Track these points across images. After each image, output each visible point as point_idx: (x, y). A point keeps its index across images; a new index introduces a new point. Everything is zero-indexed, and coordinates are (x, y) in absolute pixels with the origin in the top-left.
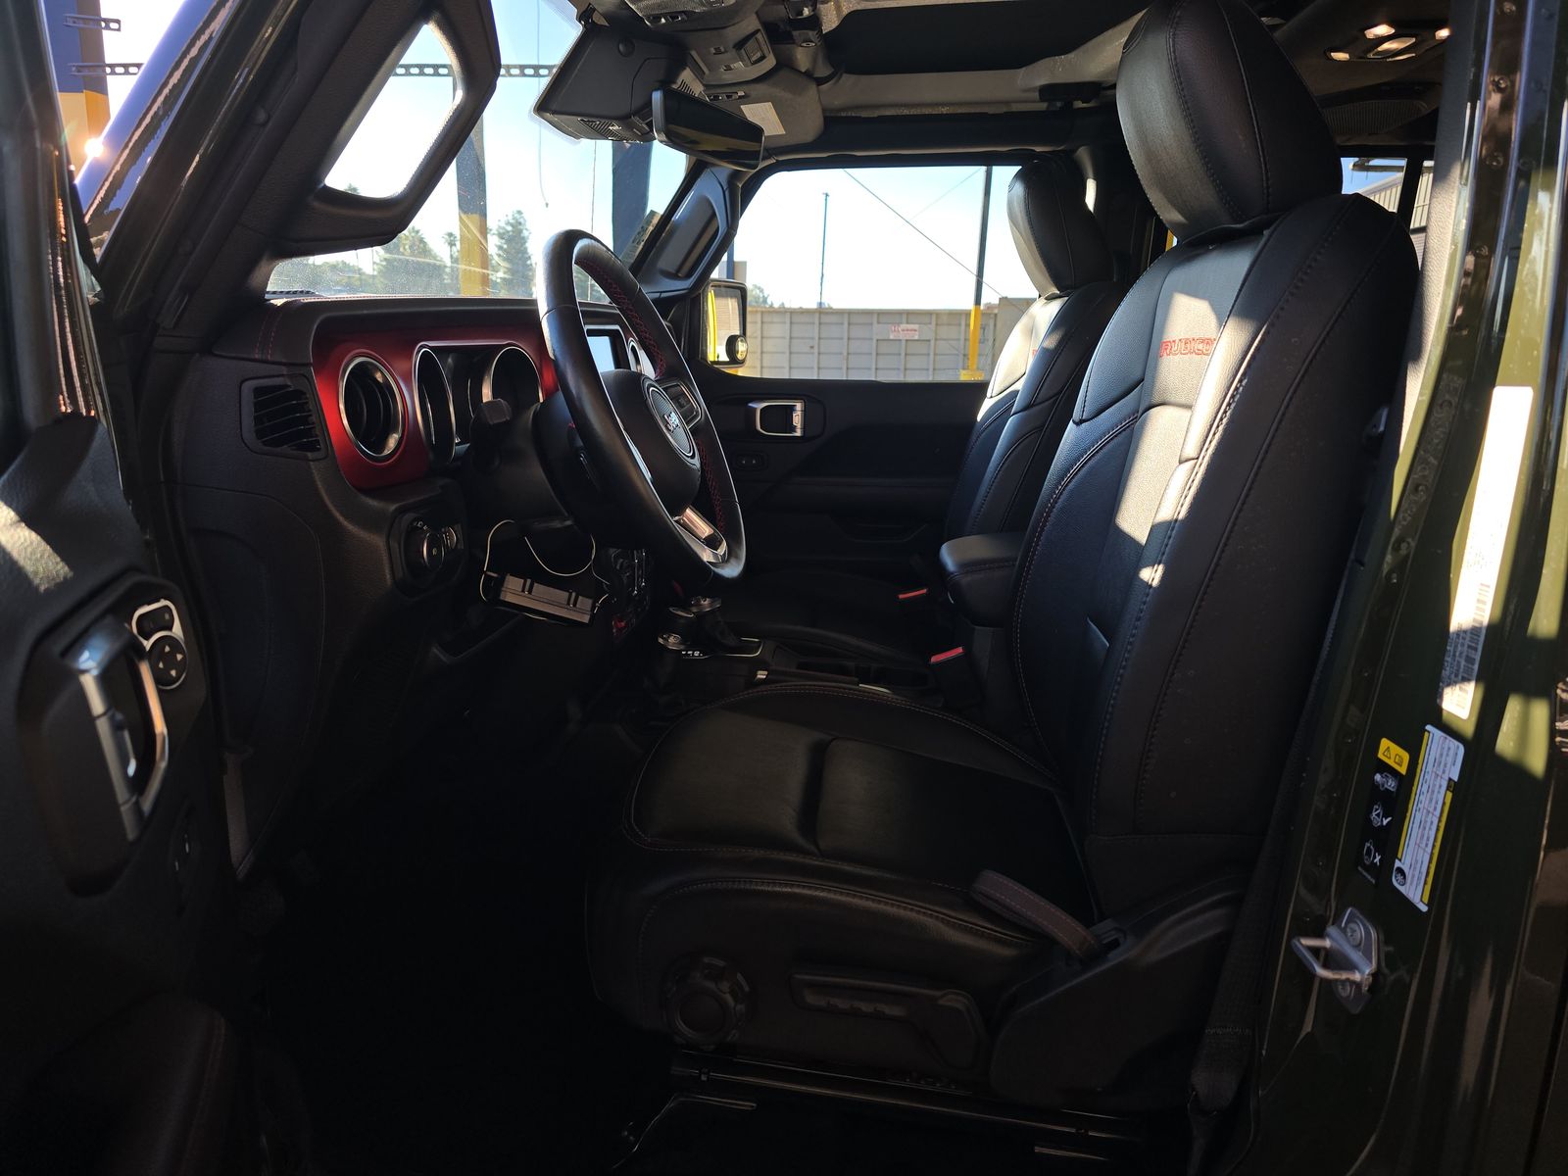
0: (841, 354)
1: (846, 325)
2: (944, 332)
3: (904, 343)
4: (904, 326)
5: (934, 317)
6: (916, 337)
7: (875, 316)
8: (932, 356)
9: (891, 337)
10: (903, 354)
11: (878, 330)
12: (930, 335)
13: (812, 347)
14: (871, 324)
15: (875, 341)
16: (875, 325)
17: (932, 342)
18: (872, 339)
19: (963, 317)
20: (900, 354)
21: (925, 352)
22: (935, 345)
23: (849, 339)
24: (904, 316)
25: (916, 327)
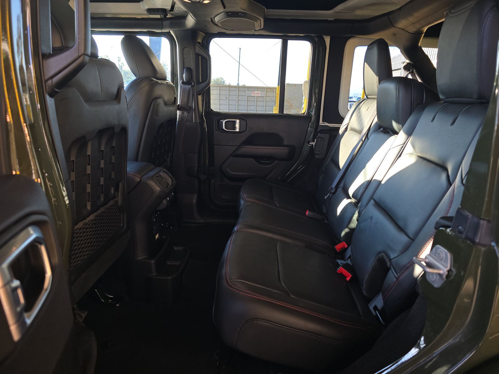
0: (236, 100)
1: (238, 91)
2: (269, 94)
3: (256, 97)
4: (256, 92)
5: (265, 89)
6: (260, 96)
7: (247, 88)
8: (265, 102)
9: (252, 95)
10: (256, 101)
11: (248, 93)
12: (265, 95)
13: (227, 98)
14: (246, 91)
15: (247, 97)
16: (247, 91)
17: (265, 97)
18: (246, 96)
19: (275, 89)
20: (255, 101)
21: (263, 100)
22: (266, 98)
23: (238, 95)
24: (256, 89)
25: (260, 92)
